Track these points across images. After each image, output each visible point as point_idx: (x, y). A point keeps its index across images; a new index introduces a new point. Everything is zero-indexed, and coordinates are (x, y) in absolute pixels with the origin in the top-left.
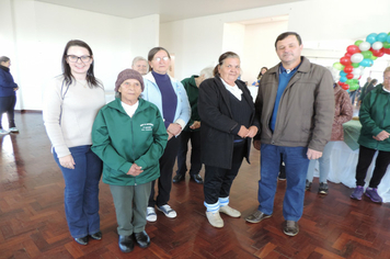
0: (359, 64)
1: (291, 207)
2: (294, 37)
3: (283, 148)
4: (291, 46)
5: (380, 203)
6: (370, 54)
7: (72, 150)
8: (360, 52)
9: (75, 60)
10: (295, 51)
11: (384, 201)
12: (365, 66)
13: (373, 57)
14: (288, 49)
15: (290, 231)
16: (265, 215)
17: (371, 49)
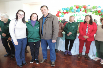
0: (61, 16)
2: (45, 7)
3: (46, 40)
4: (45, 10)
6: (63, 13)
7: (18, 40)
8: (61, 13)
9: (20, 15)
10: (46, 11)
12: (62, 17)
13: (64, 14)
14: (44, 11)
15: (53, 65)
16: (45, 60)
17: (63, 12)
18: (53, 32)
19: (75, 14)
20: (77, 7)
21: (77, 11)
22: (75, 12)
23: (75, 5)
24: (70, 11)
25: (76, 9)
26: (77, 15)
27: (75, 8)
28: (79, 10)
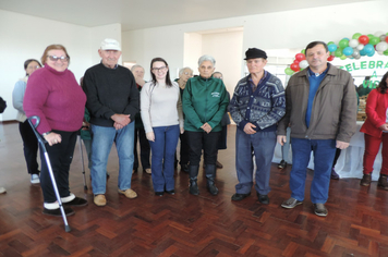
1: (319, 192)
2: (322, 45)
4: (319, 53)
5: (338, 179)
10: (322, 58)
11: (341, 177)
16: (297, 201)
18: (340, 119)
19: (358, 62)
20: (363, 40)
21: (362, 53)
22: (354, 57)
23: (356, 34)
24: (339, 53)
25: (361, 47)
26: (362, 66)
27: (355, 43)
28: (370, 48)
